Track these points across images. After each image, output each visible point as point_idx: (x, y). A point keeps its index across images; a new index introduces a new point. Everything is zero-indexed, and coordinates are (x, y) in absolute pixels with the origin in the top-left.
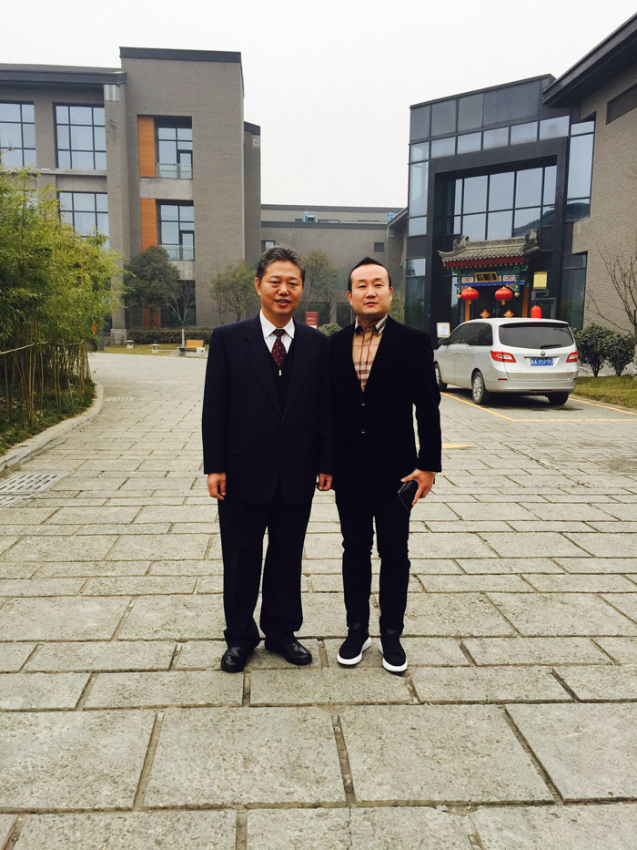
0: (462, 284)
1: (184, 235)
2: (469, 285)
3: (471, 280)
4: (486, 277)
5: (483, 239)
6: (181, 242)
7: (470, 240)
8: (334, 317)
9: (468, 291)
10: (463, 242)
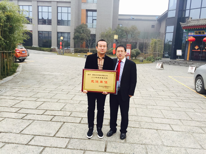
0: (188, 36)
1: (94, 21)
2: (191, 36)
3: (193, 34)
4: (200, 33)
5: (198, 18)
6: (93, 22)
7: (192, 19)
8: (138, 47)
9: (191, 38)
10: (190, 19)
